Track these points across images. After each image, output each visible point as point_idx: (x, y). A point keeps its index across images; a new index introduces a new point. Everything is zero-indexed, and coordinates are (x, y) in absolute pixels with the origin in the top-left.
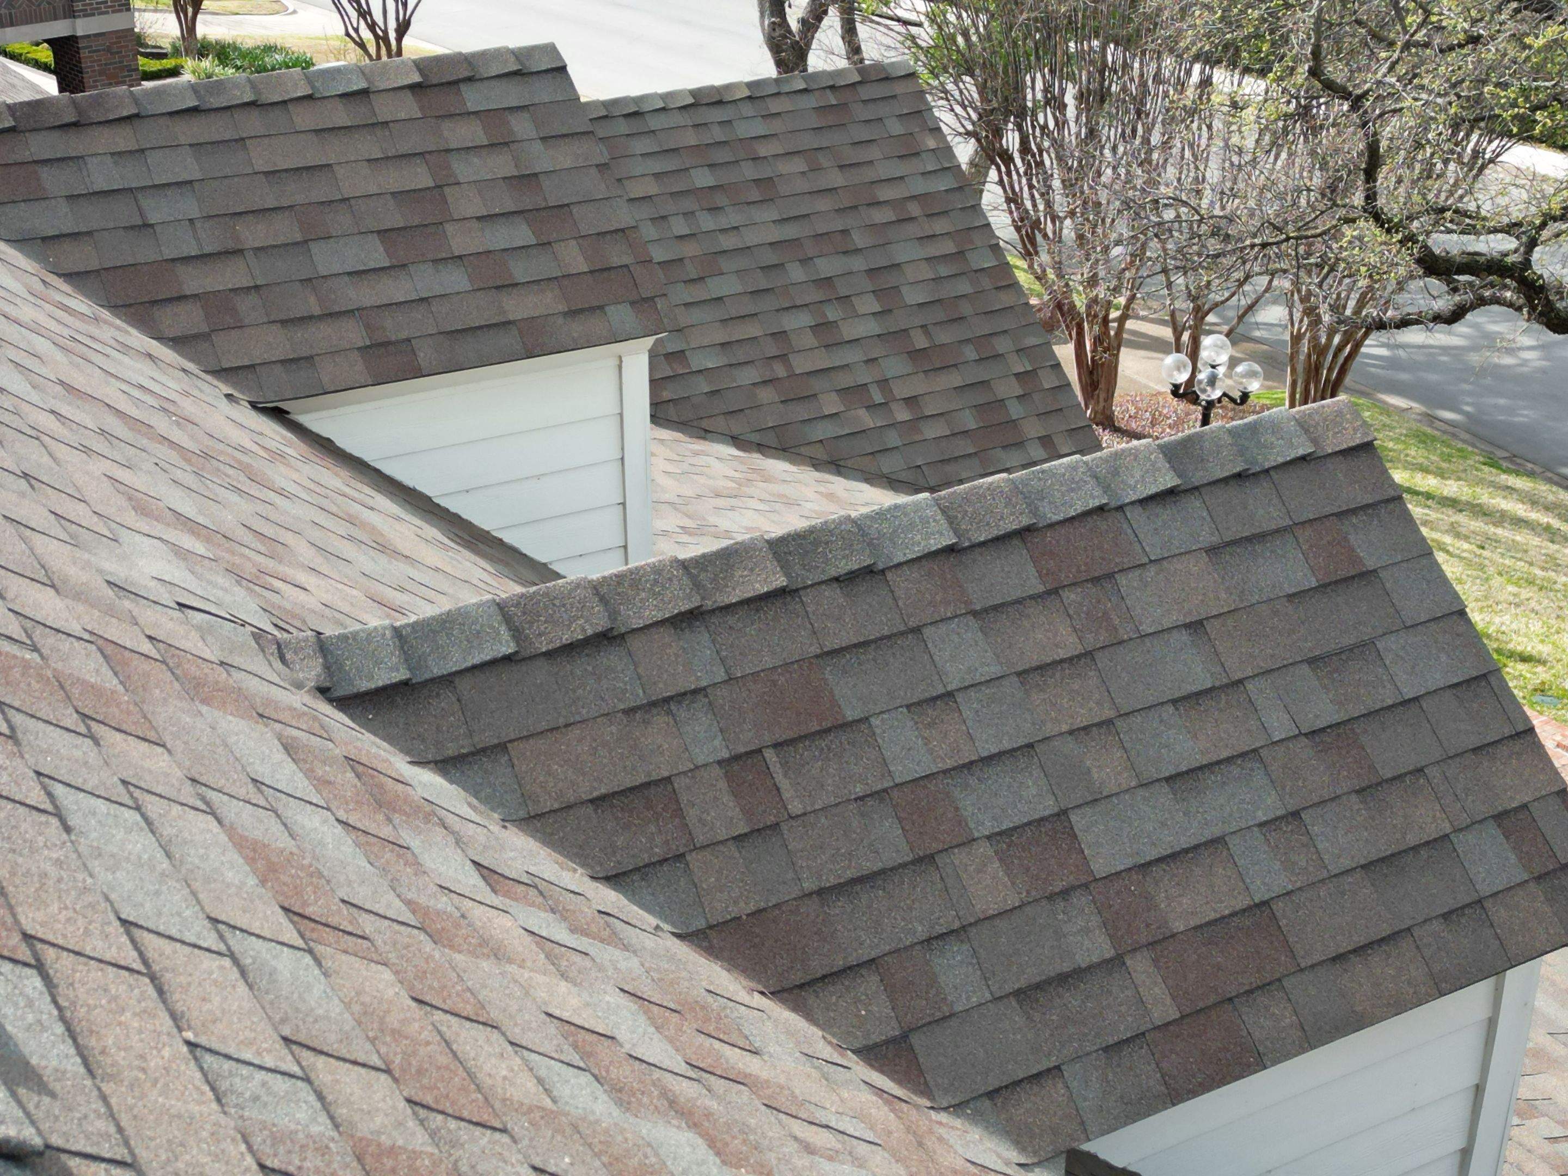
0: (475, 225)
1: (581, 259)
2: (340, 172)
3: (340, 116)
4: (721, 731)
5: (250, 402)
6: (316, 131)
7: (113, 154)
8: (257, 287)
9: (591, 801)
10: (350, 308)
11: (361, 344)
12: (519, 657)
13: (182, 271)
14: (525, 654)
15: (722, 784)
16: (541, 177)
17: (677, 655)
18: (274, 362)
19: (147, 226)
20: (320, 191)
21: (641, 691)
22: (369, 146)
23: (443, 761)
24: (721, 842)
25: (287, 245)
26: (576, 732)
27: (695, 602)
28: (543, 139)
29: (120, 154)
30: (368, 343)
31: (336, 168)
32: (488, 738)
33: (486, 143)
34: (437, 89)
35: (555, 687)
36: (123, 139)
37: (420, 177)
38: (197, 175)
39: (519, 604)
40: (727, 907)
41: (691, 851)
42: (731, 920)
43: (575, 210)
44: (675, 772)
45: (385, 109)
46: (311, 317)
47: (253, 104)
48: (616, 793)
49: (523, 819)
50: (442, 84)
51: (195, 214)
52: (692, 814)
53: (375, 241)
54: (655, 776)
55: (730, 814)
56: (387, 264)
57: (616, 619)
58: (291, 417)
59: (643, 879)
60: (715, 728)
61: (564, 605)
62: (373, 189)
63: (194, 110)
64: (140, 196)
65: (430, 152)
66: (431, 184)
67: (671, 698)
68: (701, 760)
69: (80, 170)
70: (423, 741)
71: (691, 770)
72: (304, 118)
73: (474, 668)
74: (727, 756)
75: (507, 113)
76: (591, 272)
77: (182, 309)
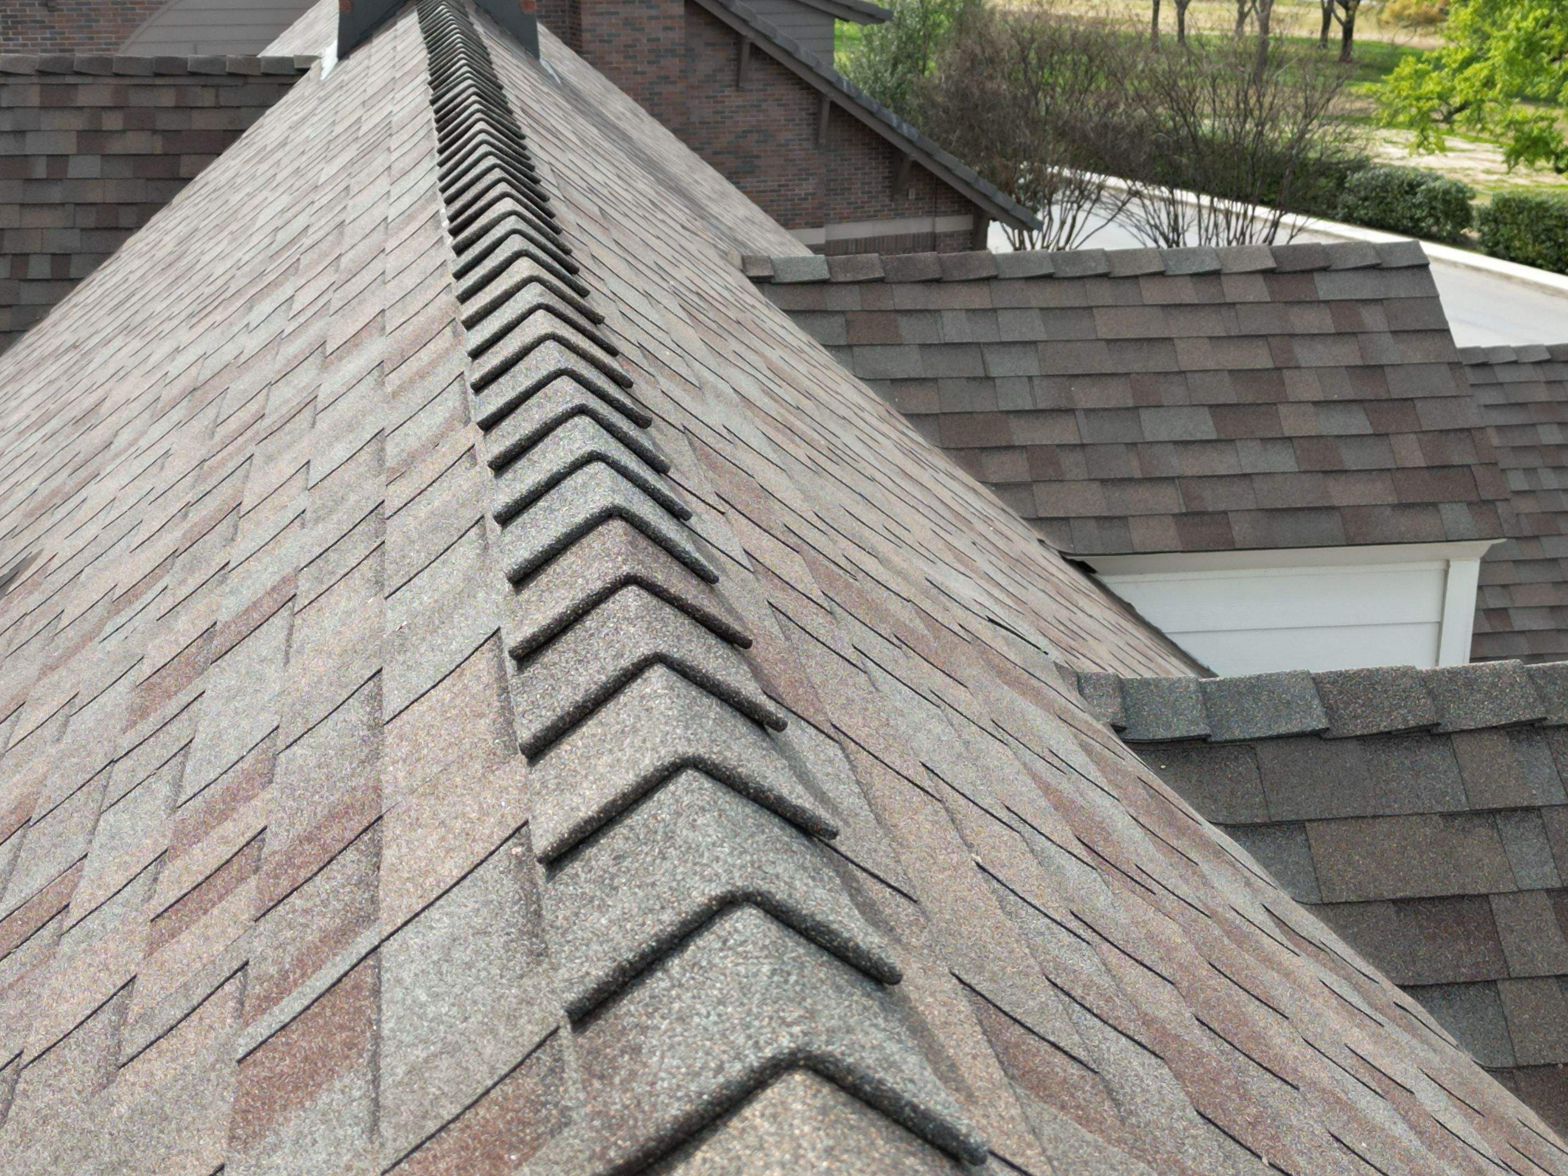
0: (1312, 409)
1: (1418, 453)
2: (1180, 345)
3: (1189, 293)
4: (1553, 856)
5: (1060, 552)
6: (1162, 306)
7: (967, 311)
8: (1083, 446)
9: (1394, 902)
10: (1171, 475)
11: (1176, 511)
12: (1328, 735)
13: (1013, 422)
14: (1335, 733)
15: (1550, 916)
16: (1387, 370)
17: (1510, 768)
18: (1089, 518)
19: (988, 378)
20: (1159, 361)
21: (1463, 798)
22: (1213, 325)
23: (1233, 826)
24: (1542, 978)
25: (1119, 409)
26: (1384, 826)
27: (1539, 712)
28: (1395, 333)
29: (974, 311)
30: (1184, 510)
31: (1177, 342)
32: (1286, 813)
33: (1333, 331)
34: (1289, 277)
35: (1366, 774)
36: (979, 298)
37: (1261, 358)
38: (1044, 337)
39: (1334, 683)
40: (1540, 1050)
41: (1504, 979)
42: (1544, 1066)
43: (1419, 404)
44: (1494, 890)
45: (1233, 291)
46: (1130, 480)
47: (1105, 276)
48: (1423, 899)
49: (1315, 905)
50: (1295, 272)
51: (1034, 370)
52: (1510, 941)
53: (1205, 414)
54: (1470, 890)
55: (1554, 949)
56: (1214, 437)
57: (1443, 716)
58: (1097, 576)
59: (1444, 999)
60: (1547, 853)
61: (1386, 691)
62: (1210, 365)
63: (1049, 277)
64: (985, 351)
65: (1274, 335)
66: (1270, 365)
67: (1499, 811)
68: (1527, 883)
69: (936, 322)
70: (1215, 801)
71: (1513, 893)
72: (1153, 293)
73: (1279, 737)
74: (1558, 885)
75: (1359, 305)
76: (1428, 468)
77: (1006, 457)
